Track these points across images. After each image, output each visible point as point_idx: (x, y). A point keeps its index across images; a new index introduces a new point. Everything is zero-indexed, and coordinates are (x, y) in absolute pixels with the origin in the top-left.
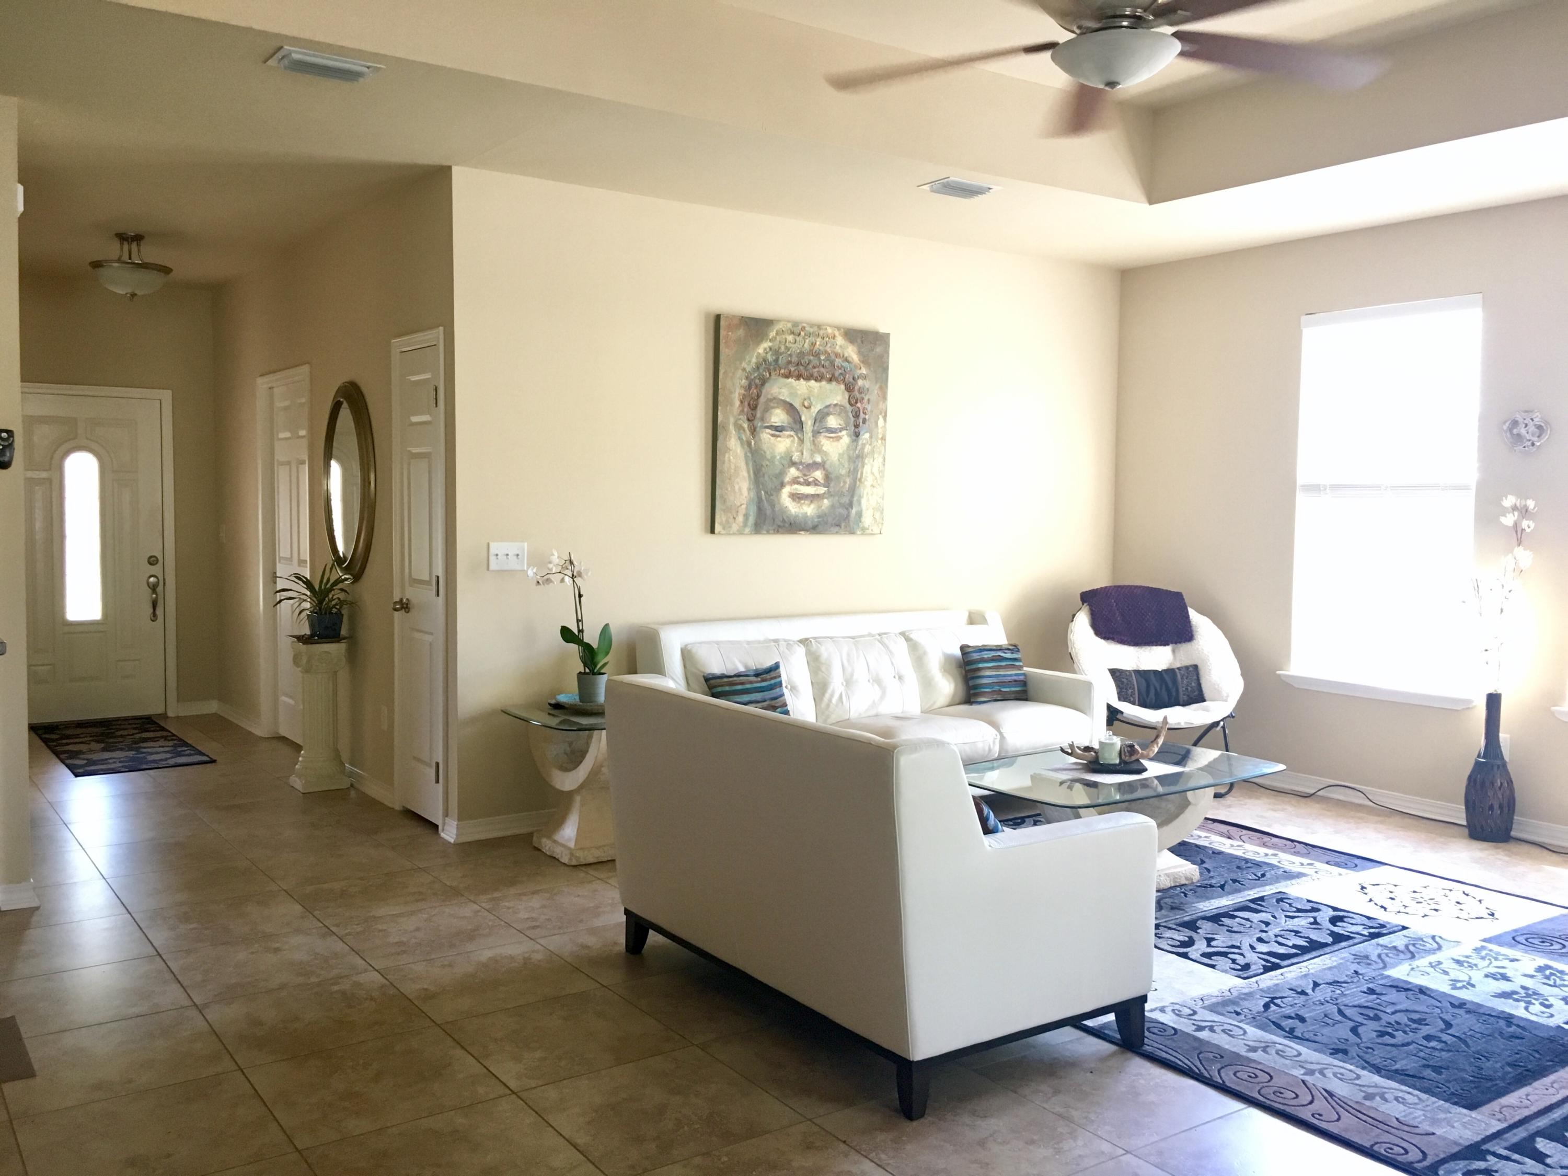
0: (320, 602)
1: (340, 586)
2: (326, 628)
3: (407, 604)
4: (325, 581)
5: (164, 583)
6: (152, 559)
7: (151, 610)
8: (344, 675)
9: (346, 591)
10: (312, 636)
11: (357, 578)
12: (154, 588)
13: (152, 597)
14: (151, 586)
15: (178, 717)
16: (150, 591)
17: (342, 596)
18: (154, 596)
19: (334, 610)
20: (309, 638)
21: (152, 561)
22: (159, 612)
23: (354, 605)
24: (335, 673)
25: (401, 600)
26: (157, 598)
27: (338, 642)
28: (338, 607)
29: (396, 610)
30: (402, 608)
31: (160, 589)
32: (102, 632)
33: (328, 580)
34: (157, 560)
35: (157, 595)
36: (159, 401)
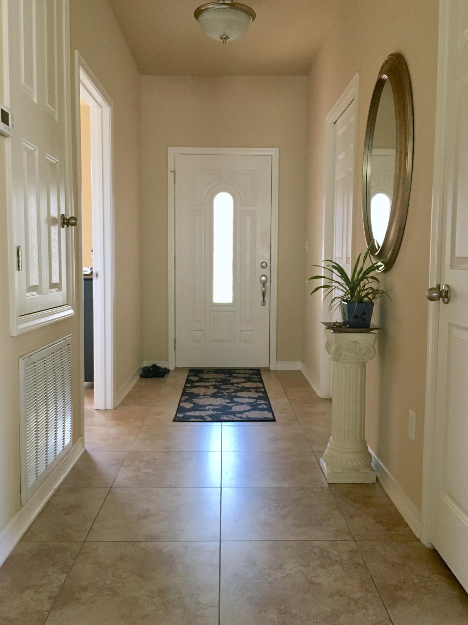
0: (352, 290)
1: (371, 274)
2: (356, 317)
3: (447, 292)
4: (358, 269)
5: (270, 281)
6: (263, 264)
7: (262, 299)
8: (373, 366)
9: (376, 279)
10: (344, 324)
11: (389, 266)
12: (264, 284)
13: (262, 290)
14: (262, 282)
15: (276, 371)
16: (262, 285)
17: (374, 285)
18: (264, 289)
19: (366, 299)
20: (340, 327)
21: (264, 266)
22: (267, 299)
23: (384, 294)
24: (364, 364)
25: (439, 286)
26: (265, 290)
27: (368, 332)
28: (370, 296)
29: (432, 299)
30: (440, 296)
31: (267, 285)
32: (233, 311)
33: (362, 268)
34: (267, 265)
35: (265, 288)
36: (271, 156)
